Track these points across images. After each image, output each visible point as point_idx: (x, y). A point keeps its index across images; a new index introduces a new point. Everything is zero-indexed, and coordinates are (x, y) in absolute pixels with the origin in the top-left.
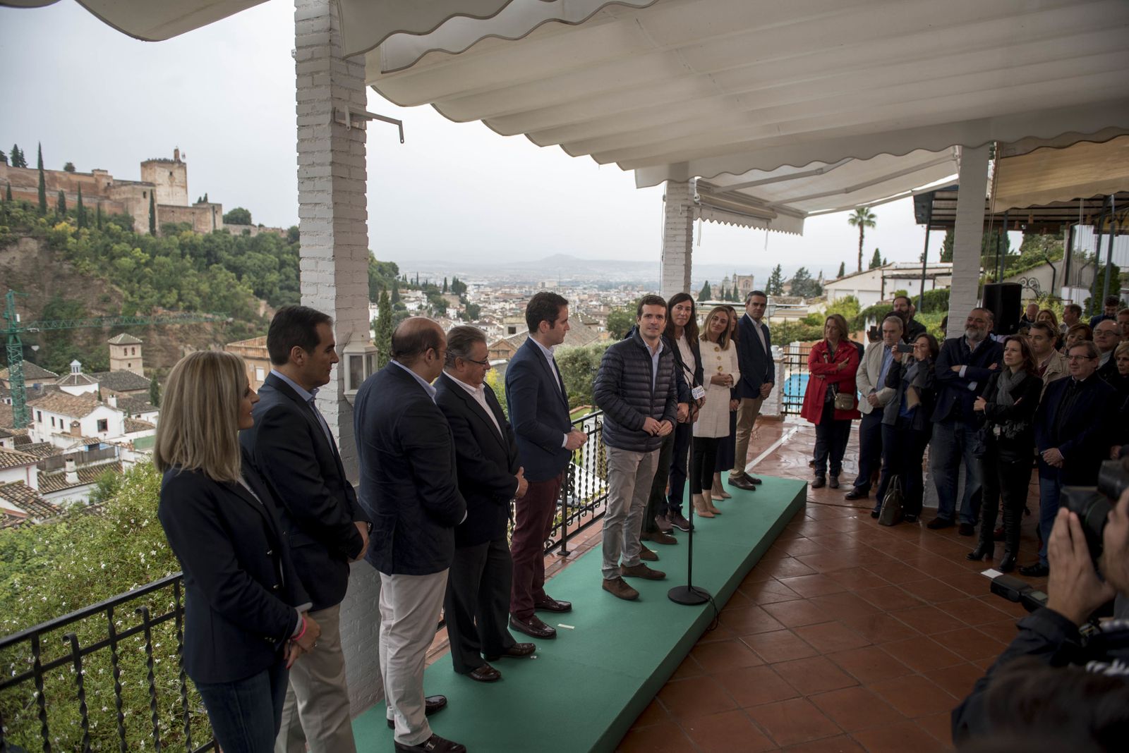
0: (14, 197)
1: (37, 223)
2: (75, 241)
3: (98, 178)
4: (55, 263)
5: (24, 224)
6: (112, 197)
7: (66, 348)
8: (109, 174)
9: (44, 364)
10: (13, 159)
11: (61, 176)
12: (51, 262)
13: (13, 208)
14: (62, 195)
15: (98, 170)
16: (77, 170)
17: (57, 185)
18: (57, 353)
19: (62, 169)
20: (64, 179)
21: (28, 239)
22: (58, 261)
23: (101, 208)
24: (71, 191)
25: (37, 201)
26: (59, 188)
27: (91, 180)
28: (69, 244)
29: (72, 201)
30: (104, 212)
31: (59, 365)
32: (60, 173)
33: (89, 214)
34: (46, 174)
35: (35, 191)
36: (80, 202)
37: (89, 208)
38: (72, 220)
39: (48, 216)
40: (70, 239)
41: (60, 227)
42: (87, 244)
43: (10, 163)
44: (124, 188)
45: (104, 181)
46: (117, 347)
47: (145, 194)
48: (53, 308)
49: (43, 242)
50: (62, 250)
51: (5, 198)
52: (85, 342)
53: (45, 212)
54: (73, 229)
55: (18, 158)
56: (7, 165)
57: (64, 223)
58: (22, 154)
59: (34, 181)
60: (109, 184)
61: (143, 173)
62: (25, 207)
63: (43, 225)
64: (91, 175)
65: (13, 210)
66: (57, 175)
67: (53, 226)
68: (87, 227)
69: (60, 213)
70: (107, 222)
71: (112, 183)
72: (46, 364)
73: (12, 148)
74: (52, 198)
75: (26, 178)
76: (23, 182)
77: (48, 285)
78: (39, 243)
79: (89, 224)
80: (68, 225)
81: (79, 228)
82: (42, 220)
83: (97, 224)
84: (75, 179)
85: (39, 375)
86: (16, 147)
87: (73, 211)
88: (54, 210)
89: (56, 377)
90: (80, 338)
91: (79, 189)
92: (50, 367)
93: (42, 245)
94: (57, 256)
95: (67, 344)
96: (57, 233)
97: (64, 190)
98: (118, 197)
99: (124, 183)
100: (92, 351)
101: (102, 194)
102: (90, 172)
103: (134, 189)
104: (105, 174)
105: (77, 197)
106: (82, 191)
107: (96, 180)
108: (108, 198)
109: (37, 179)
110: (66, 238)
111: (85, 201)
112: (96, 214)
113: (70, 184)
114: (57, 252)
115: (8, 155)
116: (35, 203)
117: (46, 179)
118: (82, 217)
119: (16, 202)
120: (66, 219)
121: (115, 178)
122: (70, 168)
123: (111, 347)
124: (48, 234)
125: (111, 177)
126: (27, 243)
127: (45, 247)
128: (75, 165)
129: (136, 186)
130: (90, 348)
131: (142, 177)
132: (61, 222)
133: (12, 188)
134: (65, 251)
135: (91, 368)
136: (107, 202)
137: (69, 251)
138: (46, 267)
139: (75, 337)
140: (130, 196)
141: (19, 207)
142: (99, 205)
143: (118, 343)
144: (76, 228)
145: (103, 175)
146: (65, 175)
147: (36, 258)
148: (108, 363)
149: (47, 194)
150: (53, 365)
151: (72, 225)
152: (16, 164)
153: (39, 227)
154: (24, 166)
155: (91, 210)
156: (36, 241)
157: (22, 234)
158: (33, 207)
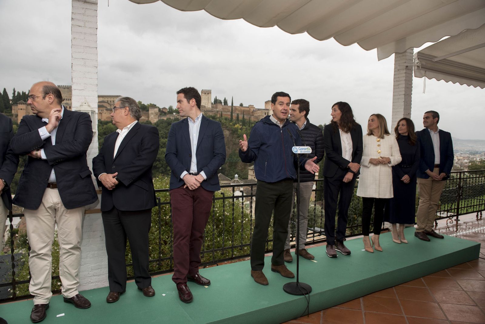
0: (223, 116)
1: (229, 125)
2: (241, 131)
3: (250, 108)
4: (234, 139)
5: (225, 125)
6: (254, 115)
7: (235, 170)
8: (254, 106)
9: (227, 176)
10: (224, 103)
11: (239, 108)
12: (233, 139)
13: (222, 119)
14: (238, 115)
15: (251, 105)
16: (244, 106)
17: (237, 111)
18: (231, 171)
19: (239, 106)
20: (239, 109)
21: (226, 130)
22: (235, 138)
23: (250, 119)
24: (241, 113)
25: (230, 117)
26: (237, 112)
27: (248, 109)
28: (239, 132)
29: (241, 117)
30: (251, 120)
31: (232, 176)
32: (238, 107)
33: (246, 121)
34: (233, 107)
35: (230, 113)
36: (243, 117)
37: (246, 119)
38: (240, 123)
39: (233, 122)
40: (239, 131)
41: (236, 126)
42: (245, 132)
43: (223, 104)
44: (258, 111)
45: (252, 109)
46: (251, 170)
47: (265, 113)
48: (232, 155)
49: (231, 132)
50: (236, 134)
51: (220, 116)
52: (241, 168)
53: (232, 121)
54: (240, 127)
55: (226, 102)
56: (222, 105)
57: (238, 125)
58: (227, 101)
59: (230, 110)
60: (254, 110)
61: (265, 105)
62: (226, 119)
63: (231, 125)
64: (248, 107)
65: (222, 120)
66: (237, 108)
67: (234, 126)
68: (245, 126)
69: (237, 121)
70: (252, 124)
71: (255, 110)
72: (228, 175)
73: (224, 99)
74: (235, 115)
75: (227, 109)
76: (226, 110)
77: (231, 147)
78: (229, 132)
79: (246, 125)
80: (239, 125)
81: (242, 126)
82: (231, 124)
83: (248, 125)
84: (243, 109)
85: (225, 179)
86: (225, 98)
87: (241, 120)
88: (235, 120)
89: (230, 180)
90: (240, 167)
91: (243, 112)
92: (229, 176)
93: (230, 132)
94: (235, 136)
95: (235, 168)
96: (235, 128)
97: (239, 113)
98: (256, 115)
99: (259, 110)
100: (243, 172)
101: (251, 114)
102: (248, 106)
103: (262, 112)
104: (253, 106)
105: (242, 115)
106: (245, 113)
107: (250, 109)
108: (253, 115)
109: (230, 109)
110: (238, 130)
111: (245, 117)
112: (248, 121)
113: (241, 111)
114: (235, 135)
115: (223, 101)
116: (229, 118)
117: (233, 109)
118: (244, 122)
119: (223, 117)
120: (238, 123)
121: (256, 108)
122: (241, 105)
123: (249, 170)
124: (232, 129)
125: (255, 107)
126: (226, 132)
127: (231, 133)
128: (243, 104)
129: (262, 111)
130: (242, 170)
131: (265, 107)
132: (237, 124)
133: (223, 113)
134: (237, 135)
135: (242, 178)
136: (252, 117)
137: (238, 135)
138: (231, 140)
139: (238, 166)
140: (260, 114)
141: (224, 119)
142: (250, 118)
143: (251, 169)
144: (242, 127)
145: (252, 107)
146: (240, 107)
147: (228, 137)
148: (248, 176)
149: (233, 114)
150: (230, 176)
151: (240, 125)
152: (225, 104)
153: (230, 126)
154: (227, 105)
155: (247, 120)
156: (228, 131)
157: (224, 129)
158: (228, 119)
